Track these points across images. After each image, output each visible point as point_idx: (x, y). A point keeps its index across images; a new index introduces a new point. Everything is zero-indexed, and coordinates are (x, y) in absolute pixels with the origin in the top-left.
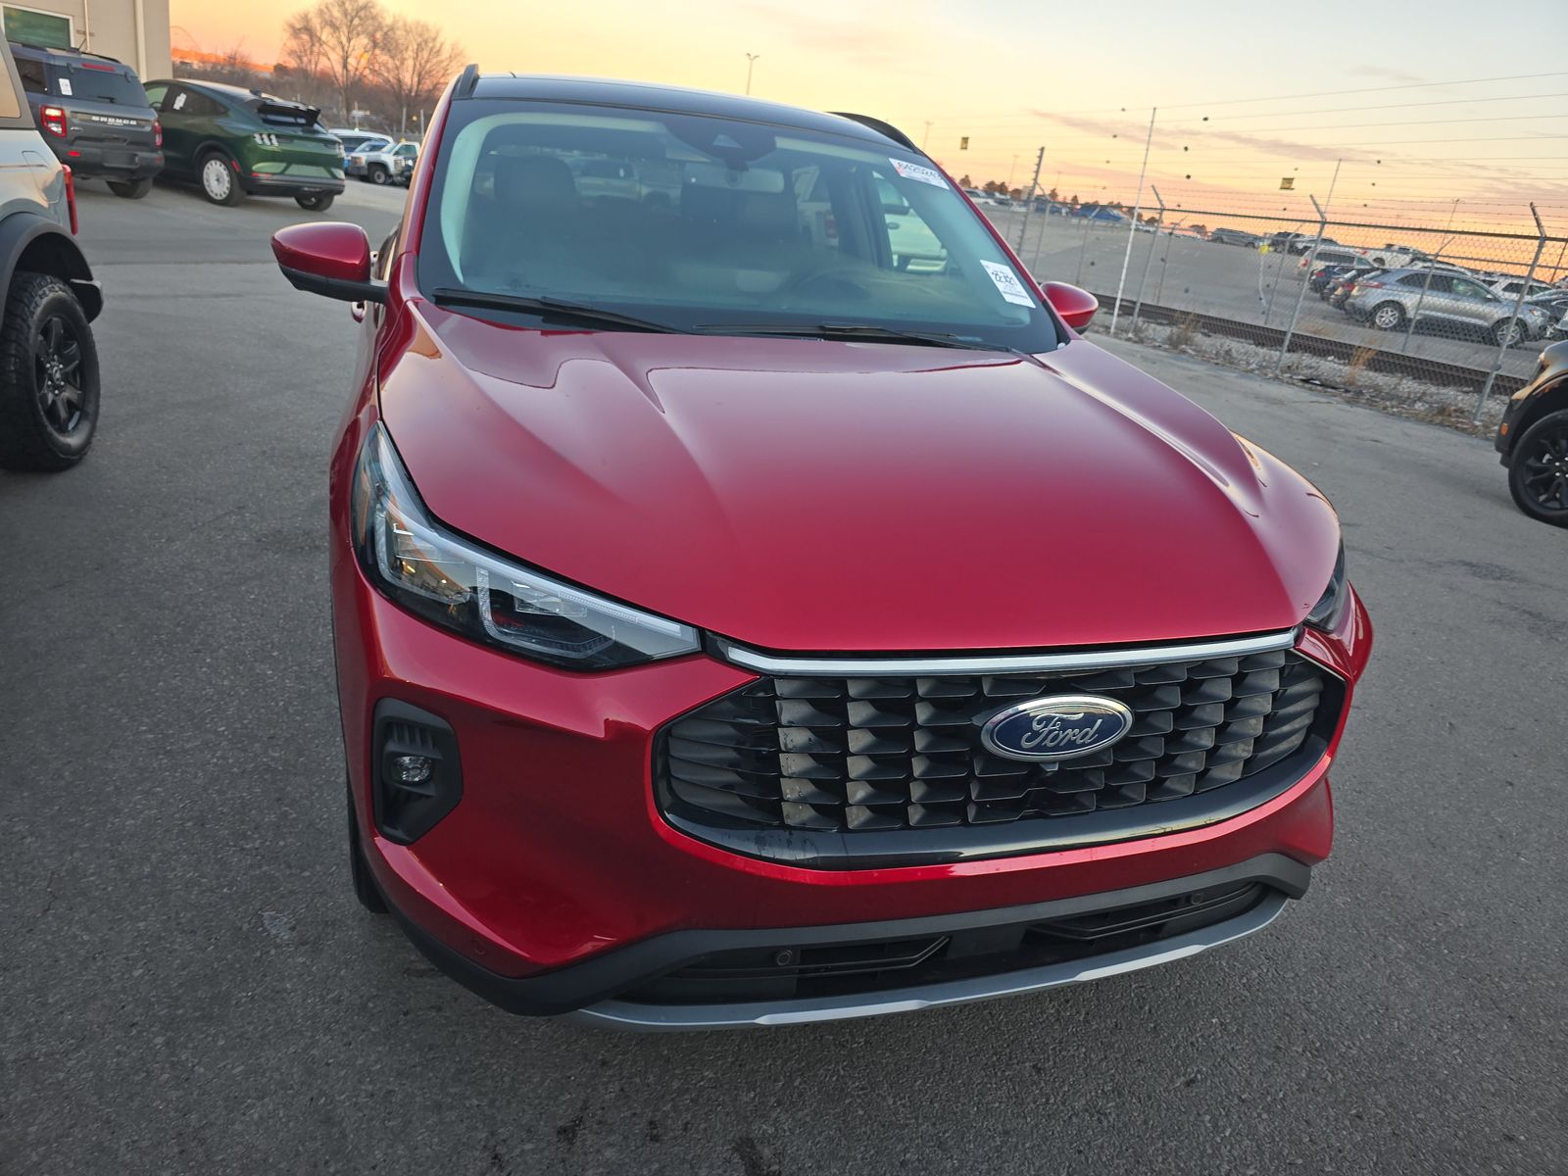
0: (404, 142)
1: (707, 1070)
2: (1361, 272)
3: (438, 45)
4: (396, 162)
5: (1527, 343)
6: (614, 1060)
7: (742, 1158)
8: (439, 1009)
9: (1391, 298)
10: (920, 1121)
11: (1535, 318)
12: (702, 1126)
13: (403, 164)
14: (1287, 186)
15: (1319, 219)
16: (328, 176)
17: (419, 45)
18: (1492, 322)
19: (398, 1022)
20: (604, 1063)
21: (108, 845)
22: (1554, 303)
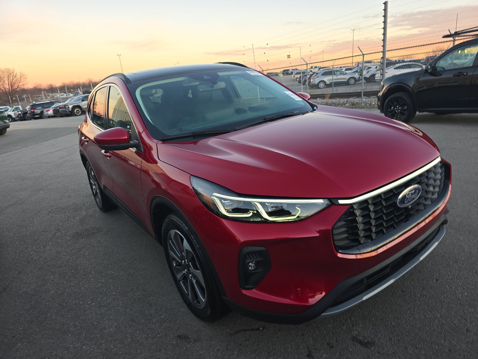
0: (15, 107)
1: (329, 325)
2: (311, 75)
3: (15, 74)
4: (15, 114)
5: (357, 83)
6: (305, 333)
7: (356, 342)
8: (248, 340)
9: (321, 80)
10: (388, 315)
11: (357, 76)
12: (340, 339)
13: (18, 114)
14: (289, 57)
15: (305, 63)
16: (4, 123)
17: (8, 76)
18: (347, 79)
19: (240, 348)
20: (303, 335)
21: (111, 338)
22: (359, 71)
